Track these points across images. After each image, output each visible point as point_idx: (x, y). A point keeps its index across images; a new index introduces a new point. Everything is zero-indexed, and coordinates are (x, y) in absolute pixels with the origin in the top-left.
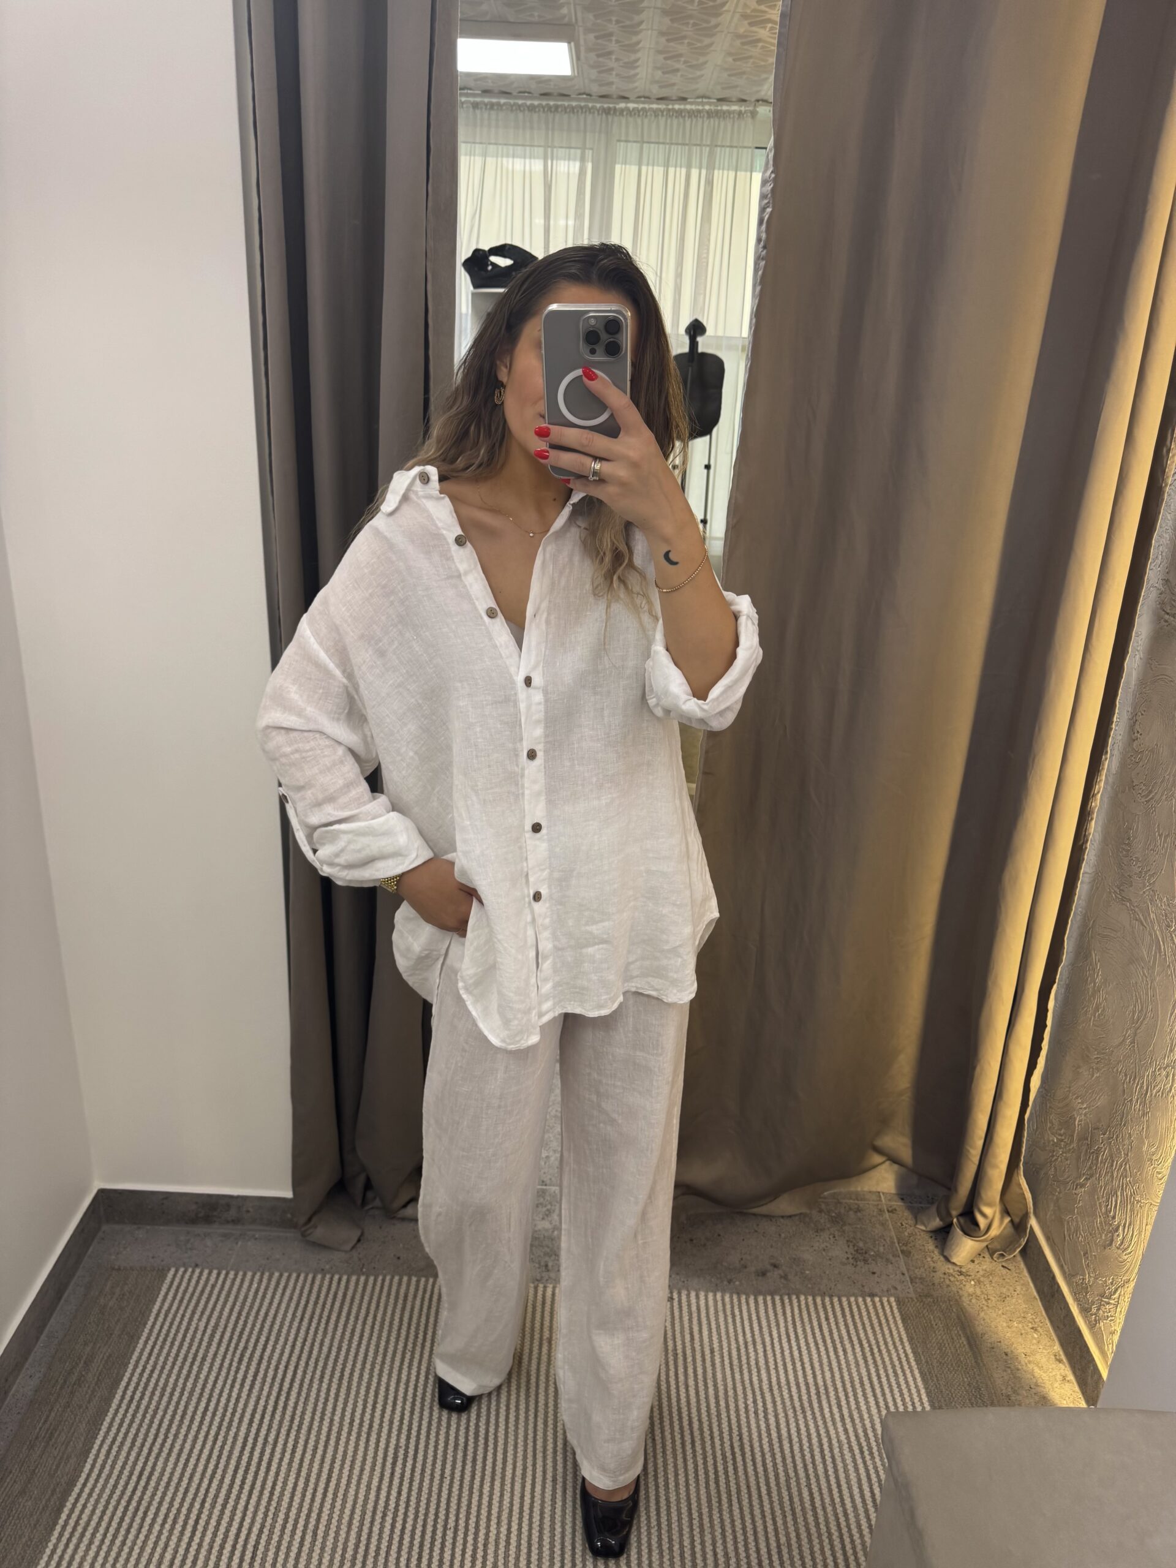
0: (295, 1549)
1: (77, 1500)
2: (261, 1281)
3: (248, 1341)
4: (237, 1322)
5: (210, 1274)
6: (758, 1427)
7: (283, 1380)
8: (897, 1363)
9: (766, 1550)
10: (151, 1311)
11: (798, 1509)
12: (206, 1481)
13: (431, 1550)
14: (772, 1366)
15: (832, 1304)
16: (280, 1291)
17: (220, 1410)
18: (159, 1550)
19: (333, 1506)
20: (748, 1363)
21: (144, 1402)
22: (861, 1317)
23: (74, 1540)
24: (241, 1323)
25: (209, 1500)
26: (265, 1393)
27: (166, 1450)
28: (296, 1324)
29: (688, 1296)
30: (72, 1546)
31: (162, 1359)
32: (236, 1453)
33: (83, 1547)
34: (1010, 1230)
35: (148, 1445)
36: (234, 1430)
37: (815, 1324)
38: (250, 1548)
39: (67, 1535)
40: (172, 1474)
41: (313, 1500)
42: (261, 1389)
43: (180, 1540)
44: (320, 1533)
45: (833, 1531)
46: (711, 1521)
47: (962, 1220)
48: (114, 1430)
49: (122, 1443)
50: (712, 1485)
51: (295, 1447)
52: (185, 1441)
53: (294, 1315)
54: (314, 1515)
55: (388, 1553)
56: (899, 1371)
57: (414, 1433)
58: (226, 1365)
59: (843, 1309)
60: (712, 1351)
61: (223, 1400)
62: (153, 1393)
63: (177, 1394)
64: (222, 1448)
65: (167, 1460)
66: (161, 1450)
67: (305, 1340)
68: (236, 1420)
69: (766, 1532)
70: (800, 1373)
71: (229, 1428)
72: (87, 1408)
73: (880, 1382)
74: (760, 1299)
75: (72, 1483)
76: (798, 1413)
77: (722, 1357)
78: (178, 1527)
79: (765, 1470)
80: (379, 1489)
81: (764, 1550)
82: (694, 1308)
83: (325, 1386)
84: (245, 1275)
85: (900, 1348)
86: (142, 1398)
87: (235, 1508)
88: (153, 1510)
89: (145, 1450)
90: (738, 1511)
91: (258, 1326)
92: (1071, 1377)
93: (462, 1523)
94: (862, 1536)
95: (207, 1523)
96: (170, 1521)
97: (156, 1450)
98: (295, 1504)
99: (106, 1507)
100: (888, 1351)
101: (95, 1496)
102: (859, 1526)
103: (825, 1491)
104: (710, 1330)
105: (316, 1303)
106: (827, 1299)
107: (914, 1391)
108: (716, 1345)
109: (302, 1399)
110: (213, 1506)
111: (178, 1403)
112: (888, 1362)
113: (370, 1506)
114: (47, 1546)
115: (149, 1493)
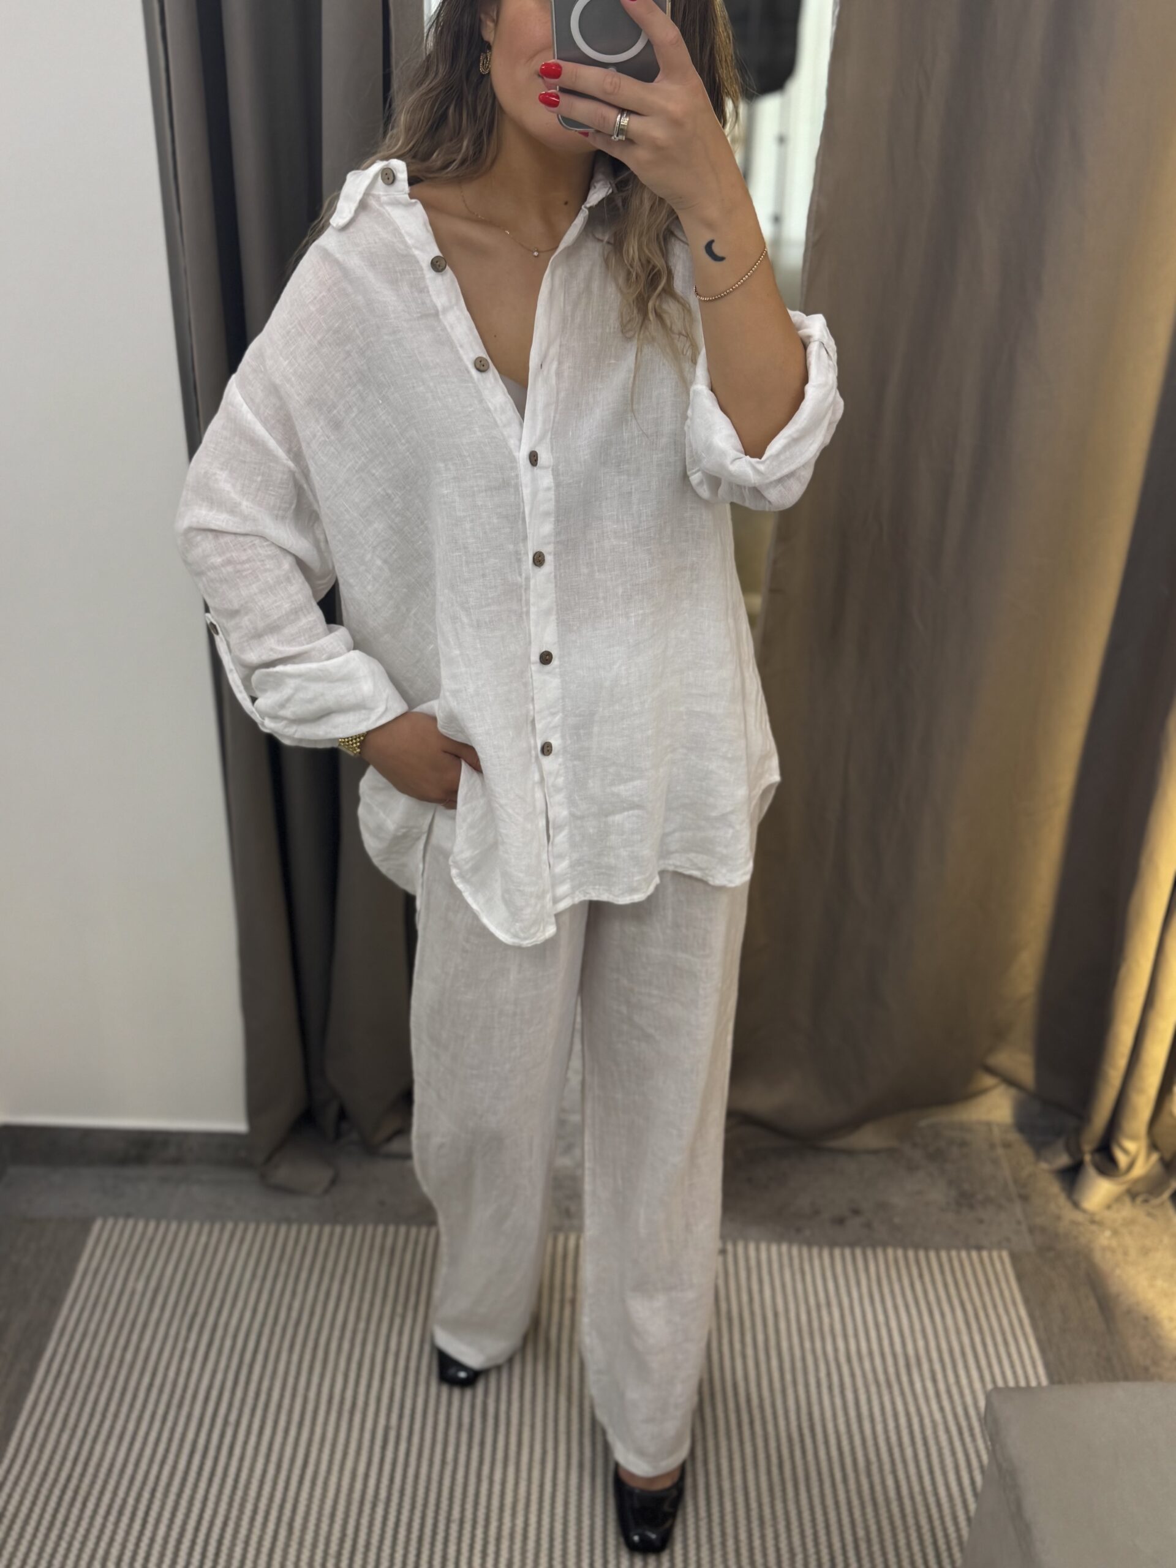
0: (267, 1544)
5: (147, 1224)
6: (833, 1405)
8: (1008, 1329)
11: (880, 1499)
12: (155, 1468)
14: (850, 1332)
17: (168, 1387)
18: (103, 1545)
19: (311, 1495)
21: (74, 1378)
22: (965, 1276)
24: (189, 1281)
25: (160, 1488)
26: (222, 1365)
27: (105, 1430)
28: (257, 1283)
29: (746, 1248)
32: (191, 1434)
34: (1159, 1169)
35: (82, 1426)
36: (185, 1408)
37: (906, 1284)
38: (213, 1542)
41: (286, 1488)
42: (218, 1361)
43: (128, 1533)
44: (298, 1525)
46: (773, 1512)
47: (1097, 1157)
49: (51, 1425)
50: (775, 1469)
52: (127, 1421)
55: (380, 1549)
56: (1010, 1339)
58: (173, 1332)
59: (941, 1268)
60: (776, 1315)
61: (171, 1374)
62: (84, 1367)
63: (113, 1368)
64: (173, 1429)
66: (98, 1433)
67: (269, 1302)
68: (188, 1397)
71: (179, 1409)
73: (986, 1353)
74: (837, 1254)
76: (883, 1389)
77: (789, 1324)
78: (125, 1520)
79: (841, 1453)
81: (837, 1545)
82: (753, 1262)
83: (296, 1357)
84: (190, 1225)
85: (1012, 1311)
86: (70, 1373)
87: (192, 1498)
88: (93, 1500)
89: (79, 1433)
90: (806, 1500)
94: (958, 1530)
95: (159, 1515)
96: (114, 1513)
98: (266, 1494)
100: (998, 1315)
102: (955, 1518)
104: (773, 1291)
106: (922, 1254)
107: (1028, 1362)
112: (997, 1330)
113: (357, 1495)
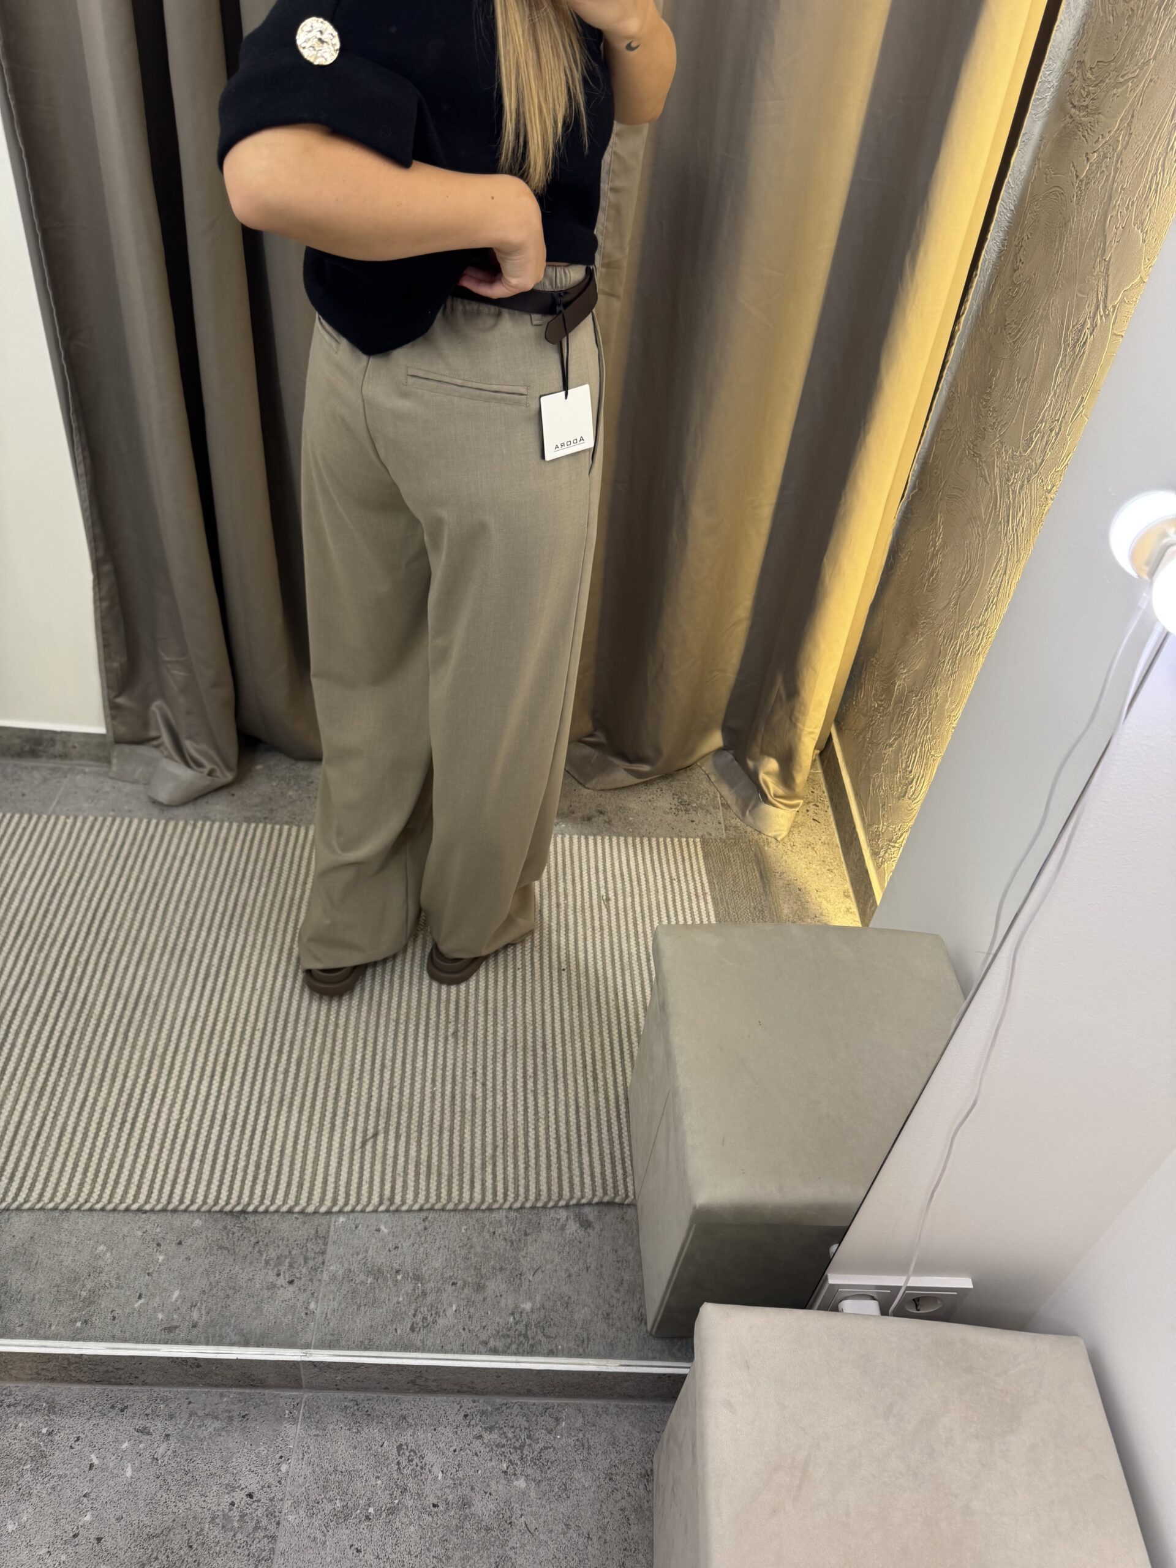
2: (74, 824)
3: (61, 879)
4: (50, 860)
7: (96, 910)
13: (240, 1046)
15: (642, 843)
16: (94, 832)
19: (144, 1013)
20: (557, 891)
22: (667, 855)
24: (54, 861)
26: (78, 921)
28: (111, 862)
32: (48, 970)
36: (45, 952)
37: (624, 860)
42: (74, 918)
44: (131, 1035)
53: (110, 853)
54: (125, 1021)
57: (227, 954)
58: (39, 896)
59: (651, 847)
67: (120, 876)
71: (40, 950)
80: (190, 999)
83: (139, 916)
85: (698, 879)
87: (47, 1016)
90: (530, 1008)
91: (72, 865)
92: (854, 906)
93: (270, 1026)
98: (107, 1012)
105: (132, 844)
109: (116, 926)
110: (25, 1013)
112: (684, 890)
113: (181, 1014)
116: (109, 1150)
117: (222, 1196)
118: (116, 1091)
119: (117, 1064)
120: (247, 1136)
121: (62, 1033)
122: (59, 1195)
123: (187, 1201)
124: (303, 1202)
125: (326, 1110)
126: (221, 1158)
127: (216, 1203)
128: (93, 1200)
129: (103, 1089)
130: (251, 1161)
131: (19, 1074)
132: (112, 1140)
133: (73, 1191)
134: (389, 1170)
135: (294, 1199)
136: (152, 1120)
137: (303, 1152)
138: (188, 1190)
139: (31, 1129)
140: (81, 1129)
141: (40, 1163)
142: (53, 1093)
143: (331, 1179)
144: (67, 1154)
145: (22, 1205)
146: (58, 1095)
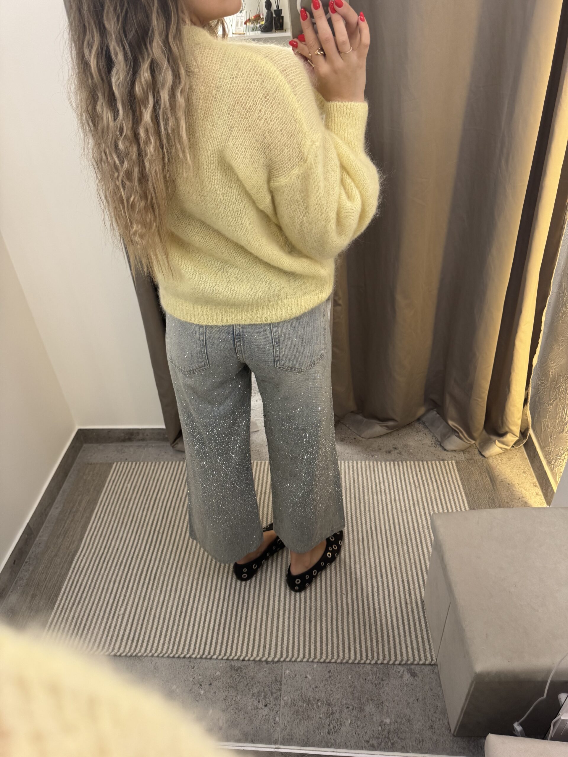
1: (79, 558)
2: (155, 466)
5: (132, 464)
6: (384, 519)
8: (454, 489)
9: (385, 570)
10: (106, 481)
11: (401, 553)
12: (133, 549)
15: (423, 464)
16: (164, 470)
17: (138, 520)
19: (189, 558)
20: (381, 491)
21: (105, 518)
22: (437, 470)
23: (78, 574)
25: (135, 557)
26: (158, 512)
27: (115, 537)
28: (171, 483)
30: (77, 576)
31: (112, 500)
33: (82, 576)
35: (107, 536)
36: (144, 528)
37: (414, 473)
38: (153, 575)
39: (75, 571)
40: (119, 547)
41: (180, 556)
42: (156, 511)
45: (417, 562)
46: (360, 559)
48: (93, 530)
49: (97, 535)
50: (361, 544)
51: (172, 534)
52: (123, 533)
53: (170, 479)
54: (180, 562)
56: (454, 493)
58: (140, 501)
59: (428, 467)
61: (140, 516)
63: (119, 514)
64: (140, 536)
65: (116, 541)
66: (113, 538)
68: (146, 524)
69: (385, 563)
70: (405, 495)
71: (142, 528)
72: (81, 521)
73: (445, 498)
74: (388, 463)
75: (76, 552)
76: (403, 513)
77: (368, 489)
79: (386, 537)
84: (148, 463)
85: (456, 483)
86: (104, 517)
88: (111, 561)
90: (372, 554)
92: (540, 493)
95: (134, 566)
96: (118, 565)
97: (111, 537)
99: (91, 560)
100: (450, 484)
101: (86, 556)
103: (415, 546)
104: (363, 477)
105: (181, 474)
107: (461, 501)
108: (365, 484)
109: (175, 515)
111: (120, 518)
112: (449, 489)
114: (67, 576)
115: (109, 555)
116: (175, 627)
117: (228, 651)
118: (177, 596)
119: (178, 583)
120: (238, 621)
121: (153, 568)
122: (154, 649)
123: (212, 654)
124: (266, 655)
125: (275, 607)
126: (226, 632)
127: (225, 655)
128: (169, 652)
129: (171, 596)
130: (241, 634)
131: (135, 588)
132: (177, 621)
133: (160, 647)
134: (307, 639)
135: (262, 654)
136: (194, 612)
137: (265, 629)
138: (212, 648)
139: (141, 616)
140: (162, 616)
141: (145, 633)
142: (149, 598)
143: (279, 644)
144: (157, 629)
145: (137, 654)
146: (152, 599)
